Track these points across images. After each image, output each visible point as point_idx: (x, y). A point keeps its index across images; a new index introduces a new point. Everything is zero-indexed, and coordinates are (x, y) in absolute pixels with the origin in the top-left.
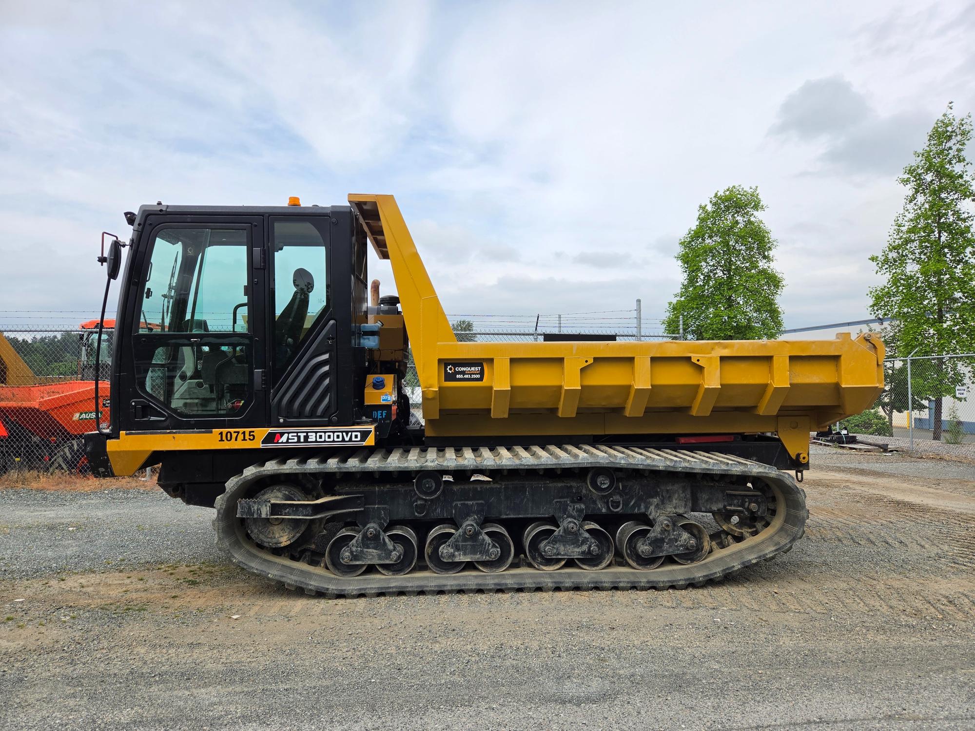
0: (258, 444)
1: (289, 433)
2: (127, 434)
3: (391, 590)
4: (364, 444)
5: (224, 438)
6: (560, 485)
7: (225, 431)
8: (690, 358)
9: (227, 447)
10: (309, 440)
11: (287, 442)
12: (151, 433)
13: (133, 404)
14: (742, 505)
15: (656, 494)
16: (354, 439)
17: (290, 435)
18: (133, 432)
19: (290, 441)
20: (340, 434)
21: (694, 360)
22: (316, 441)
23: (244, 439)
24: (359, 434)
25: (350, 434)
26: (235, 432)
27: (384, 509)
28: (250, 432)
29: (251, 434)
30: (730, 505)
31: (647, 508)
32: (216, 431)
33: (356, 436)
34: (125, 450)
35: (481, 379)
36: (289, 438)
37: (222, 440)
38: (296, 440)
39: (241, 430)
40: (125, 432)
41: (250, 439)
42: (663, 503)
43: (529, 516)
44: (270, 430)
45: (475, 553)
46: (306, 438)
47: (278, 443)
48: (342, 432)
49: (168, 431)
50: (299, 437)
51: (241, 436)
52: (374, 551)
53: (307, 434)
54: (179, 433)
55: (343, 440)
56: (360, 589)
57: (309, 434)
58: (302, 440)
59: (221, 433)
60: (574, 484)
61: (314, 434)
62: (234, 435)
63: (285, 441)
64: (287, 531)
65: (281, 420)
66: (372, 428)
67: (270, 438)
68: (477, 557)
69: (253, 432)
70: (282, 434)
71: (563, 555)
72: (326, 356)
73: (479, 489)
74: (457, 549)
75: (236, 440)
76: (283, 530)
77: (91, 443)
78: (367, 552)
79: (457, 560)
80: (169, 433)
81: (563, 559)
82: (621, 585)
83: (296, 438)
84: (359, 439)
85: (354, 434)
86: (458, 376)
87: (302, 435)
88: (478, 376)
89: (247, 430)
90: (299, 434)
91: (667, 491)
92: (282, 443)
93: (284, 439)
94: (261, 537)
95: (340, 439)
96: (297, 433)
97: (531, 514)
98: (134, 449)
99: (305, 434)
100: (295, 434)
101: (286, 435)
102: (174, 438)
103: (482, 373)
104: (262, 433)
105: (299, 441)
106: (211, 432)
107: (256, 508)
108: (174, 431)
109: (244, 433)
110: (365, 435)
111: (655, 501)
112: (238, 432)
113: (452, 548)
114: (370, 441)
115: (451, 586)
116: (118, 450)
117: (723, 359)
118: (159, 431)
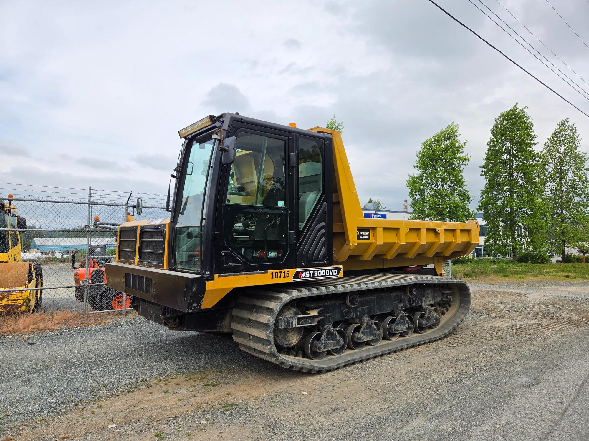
0: (290, 280)
1: (305, 271)
2: (219, 277)
3: (350, 362)
4: (338, 276)
5: (274, 277)
6: (395, 294)
7: (274, 271)
8: (435, 230)
9: (276, 283)
10: (315, 275)
11: (305, 277)
12: (234, 275)
13: (223, 254)
14: (447, 298)
15: (424, 295)
16: (334, 274)
17: (306, 272)
18: (223, 274)
19: (306, 276)
20: (328, 271)
21: (437, 230)
22: (318, 276)
23: (284, 277)
24: (336, 270)
25: (332, 270)
26: (279, 272)
27: (331, 316)
28: (287, 272)
29: (288, 273)
30: (443, 298)
31: (422, 303)
32: (270, 272)
33: (335, 272)
34: (218, 288)
35: (368, 239)
36: (306, 274)
37: (273, 278)
38: (309, 276)
39: (283, 270)
40: (217, 275)
41: (287, 276)
42: (426, 300)
43: (385, 312)
44: (297, 270)
45: (370, 336)
46: (314, 274)
47: (300, 278)
48: (329, 270)
49: (244, 273)
50: (310, 274)
51: (282, 275)
52: (332, 341)
53: (314, 272)
54: (250, 274)
55: (330, 275)
56: (337, 365)
57: (315, 272)
58: (312, 276)
59: (273, 273)
60: (399, 293)
61: (317, 271)
62: (279, 274)
63: (304, 277)
64: (296, 335)
65: (303, 263)
66: (341, 267)
67: (297, 275)
68: (372, 337)
69: (288, 271)
70: (302, 272)
71: (400, 331)
72: (323, 224)
73: (367, 300)
74: (364, 334)
75: (280, 277)
76: (294, 335)
77: (196, 285)
78: (329, 342)
79: (364, 341)
80: (244, 274)
81: (398, 333)
82: (427, 341)
83: (309, 274)
84: (336, 274)
85: (334, 270)
86: (361, 237)
87: (312, 272)
88: (368, 237)
89: (286, 270)
90: (310, 272)
91: (427, 293)
92: (302, 278)
93: (303, 275)
94: (284, 341)
95: (328, 274)
96: (309, 271)
97: (385, 311)
98: (224, 287)
99: (313, 272)
100: (308, 272)
101: (304, 272)
102: (247, 278)
103: (369, 235)
104: (293, 271)
105: (310, 277)
106: (267, 273)
107: (291, 321)
108: (247, 273)
109: (284, 272)
110: (339, 270)
111: (424, 299)
112: (281, 272)
113: (362, 334)
114: (341, 275)
115: (372, 354)
116: (213, 288)
117: (445, 230)
118: (239, 273)
